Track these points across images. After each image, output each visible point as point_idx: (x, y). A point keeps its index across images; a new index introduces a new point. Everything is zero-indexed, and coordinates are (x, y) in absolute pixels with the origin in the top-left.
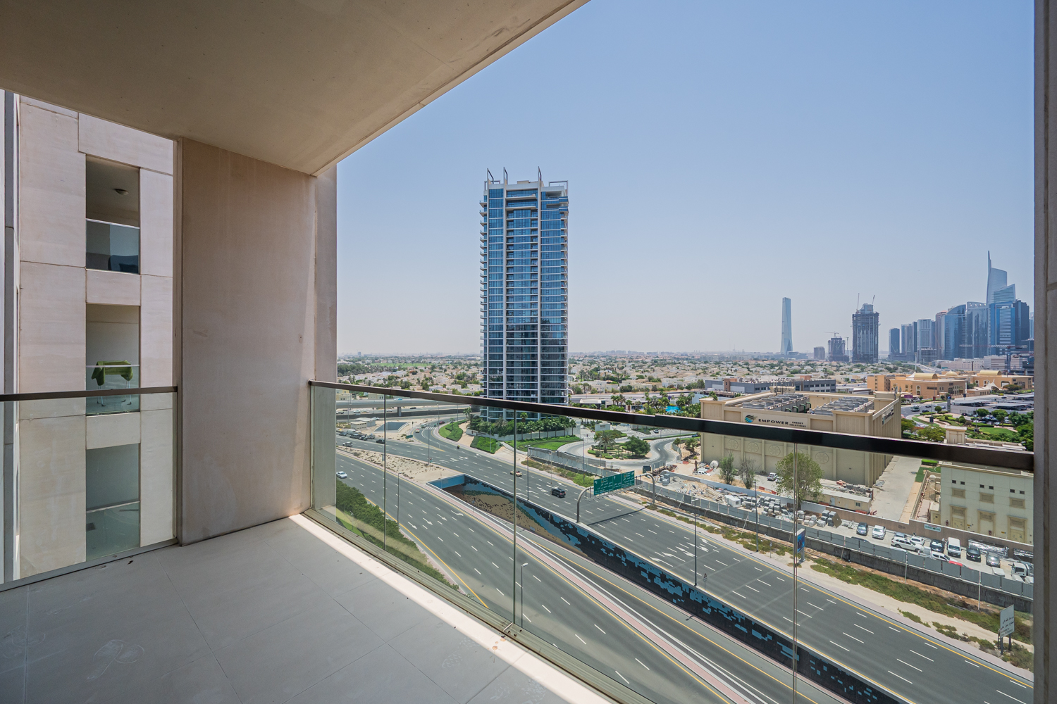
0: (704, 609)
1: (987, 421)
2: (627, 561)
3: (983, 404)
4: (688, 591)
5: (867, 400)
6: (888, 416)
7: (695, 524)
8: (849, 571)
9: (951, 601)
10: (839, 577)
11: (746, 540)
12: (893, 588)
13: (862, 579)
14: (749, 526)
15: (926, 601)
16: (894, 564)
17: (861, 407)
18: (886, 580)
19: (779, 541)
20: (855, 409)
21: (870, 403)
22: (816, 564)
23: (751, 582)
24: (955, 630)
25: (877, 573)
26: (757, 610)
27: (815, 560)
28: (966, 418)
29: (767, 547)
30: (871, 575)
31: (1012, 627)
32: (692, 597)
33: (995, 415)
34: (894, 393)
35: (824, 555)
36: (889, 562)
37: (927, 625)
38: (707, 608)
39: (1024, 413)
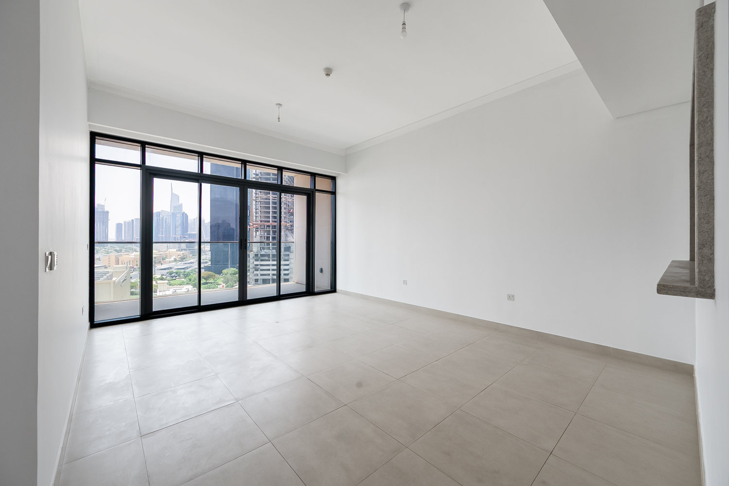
1: (173, 277)
3: (171, 268)
5: (105, 273)
6: (124, 281)
17: (105, 277)
20: (101, 279)
21: (110, 274)
28: (163, 276)
33: (177, 273)
34: (126, 265)
39: (187, 270)
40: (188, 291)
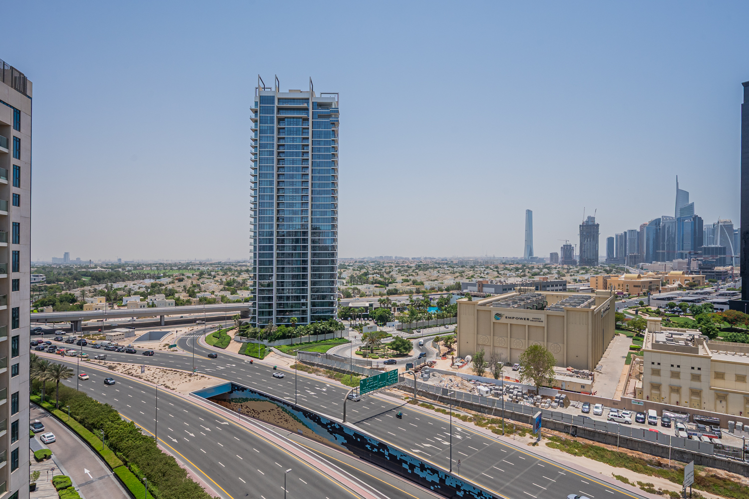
0: (458, 493)
1: (674, 312)
2: (390, 455)
3: (672, 299)
4: (444, 478)
5: (590, 297)
6: (606, 310)
7: (451, 414)
8: (576, 445)
9: (650, 462)
10: (568, 452)
11: (494, 425)
12: (608, 456)
13: (586, 451)
14: (497, 413)
15: (633, 464)
16: (610, 435)
17: (586, 303)
18: (604, 450)
19: (521, 424)
20: (581, 305)
21: (592, 299)
22: (550, 441)
23: (498, 463)
24: (653, 486)
25: (597, 444)
26: (502, 488)
27: (550, 438)
28: (661, 310)
29: (511, 430)
30: (592, 447)
31: (692, 479)
32: (448, 483)
33: (681, 307)
34: (610, 291)
35: (556, 433)
36: (606, 434)
37: (633, 485)
38: (460, 490)
39: (698, 305)
40: (693, 338)
